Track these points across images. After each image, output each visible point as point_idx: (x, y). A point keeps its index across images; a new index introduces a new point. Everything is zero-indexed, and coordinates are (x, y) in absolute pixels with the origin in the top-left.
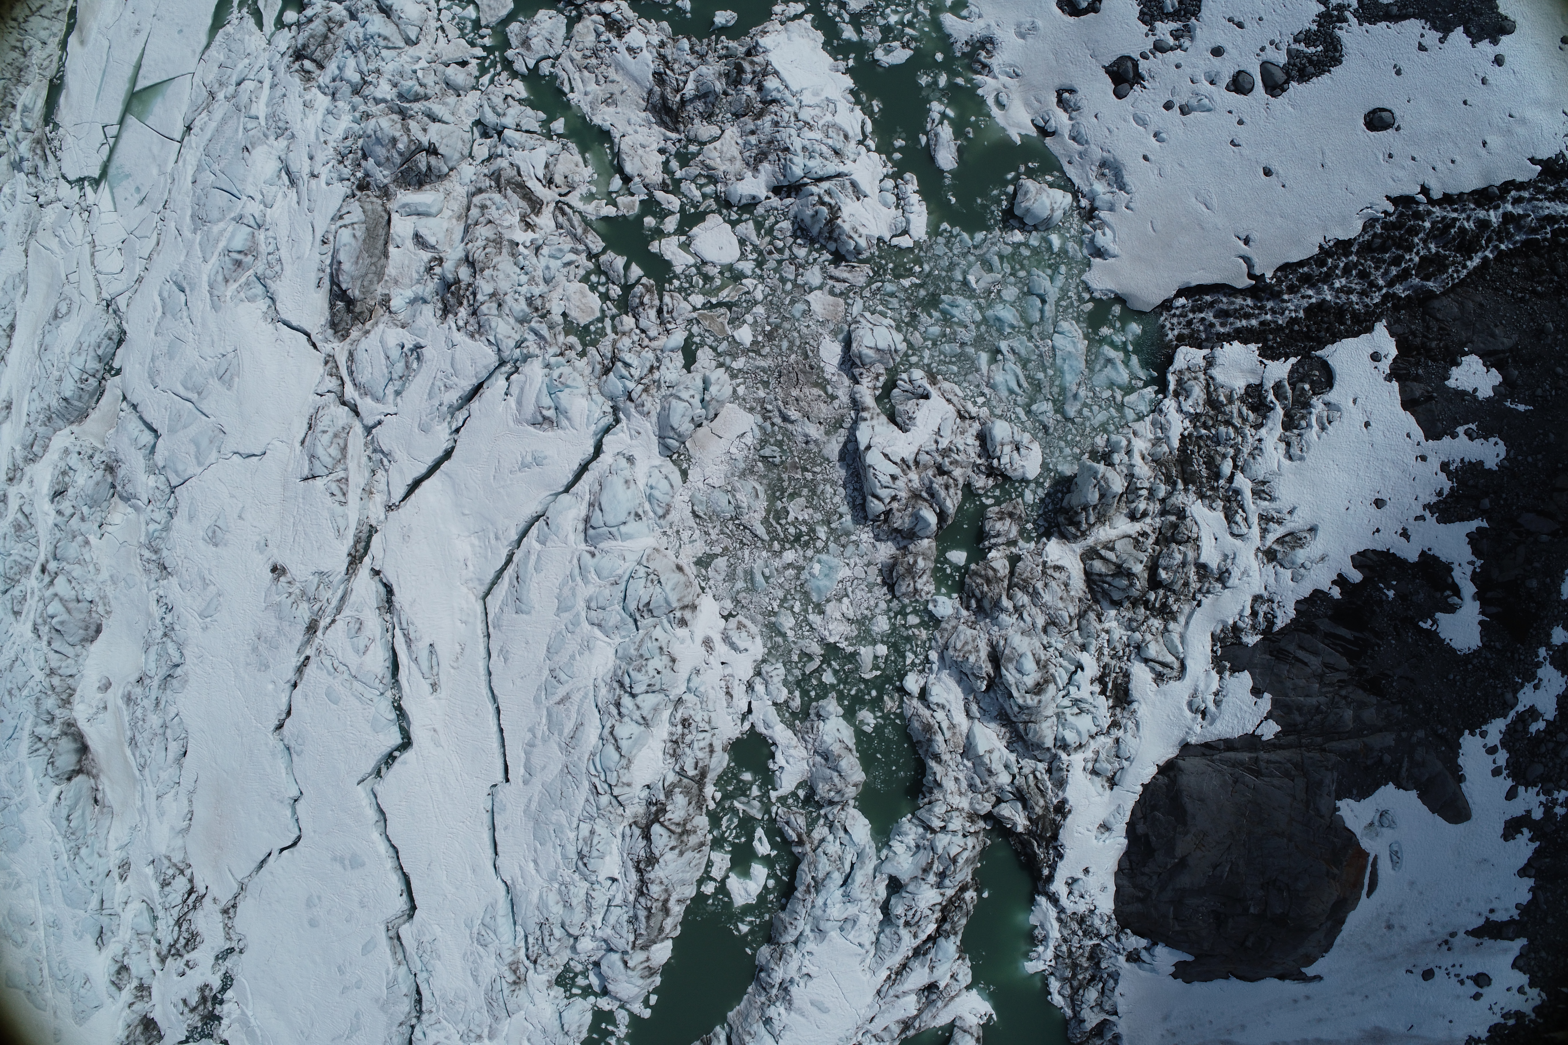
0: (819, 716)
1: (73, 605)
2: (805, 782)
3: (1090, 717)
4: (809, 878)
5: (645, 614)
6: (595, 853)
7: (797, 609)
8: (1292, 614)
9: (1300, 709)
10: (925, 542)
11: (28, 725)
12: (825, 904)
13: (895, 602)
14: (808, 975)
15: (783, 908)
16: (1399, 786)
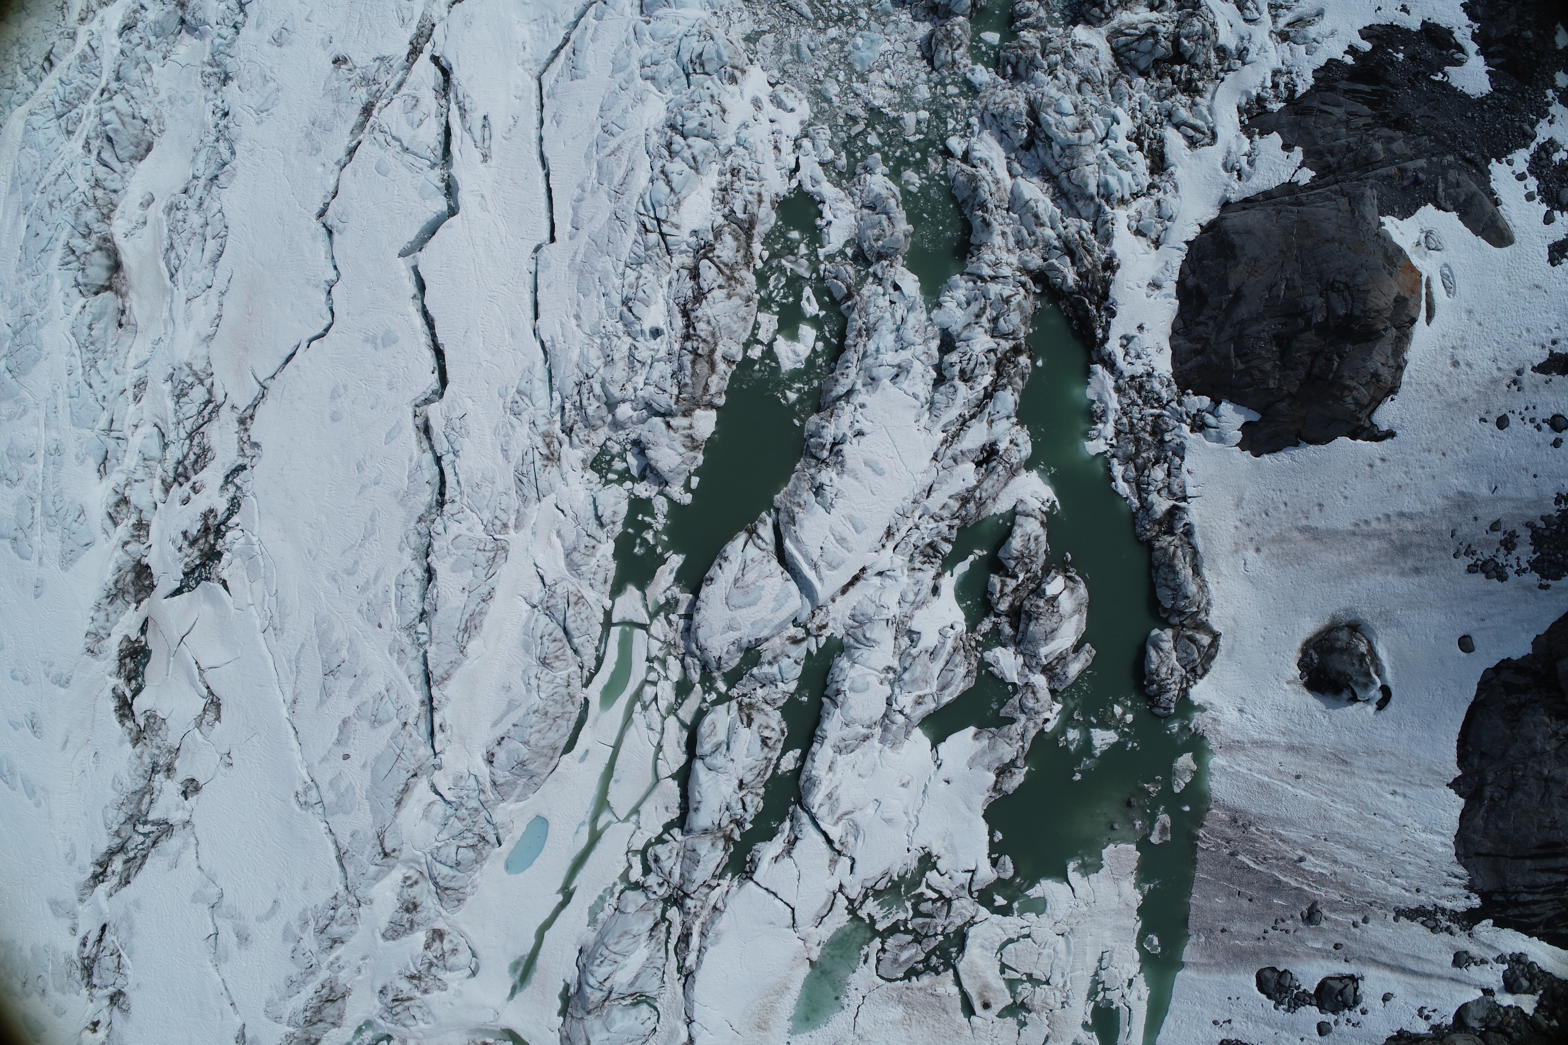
0: (865, 168)
1: (128, 120)
2: (853, 240)
3: (1129, 174)
4: (860, 322)
5: (697, 67)
6: (641, 294)
7: (841, 78)
8: (1311, 81)
9: (1331, 152)
10: (961, 19)
11: (64, 236)
12: (878, 350)
13: (935, 74)
14: (860, 433)
15: (832, 371)
16: (1439, 207)
